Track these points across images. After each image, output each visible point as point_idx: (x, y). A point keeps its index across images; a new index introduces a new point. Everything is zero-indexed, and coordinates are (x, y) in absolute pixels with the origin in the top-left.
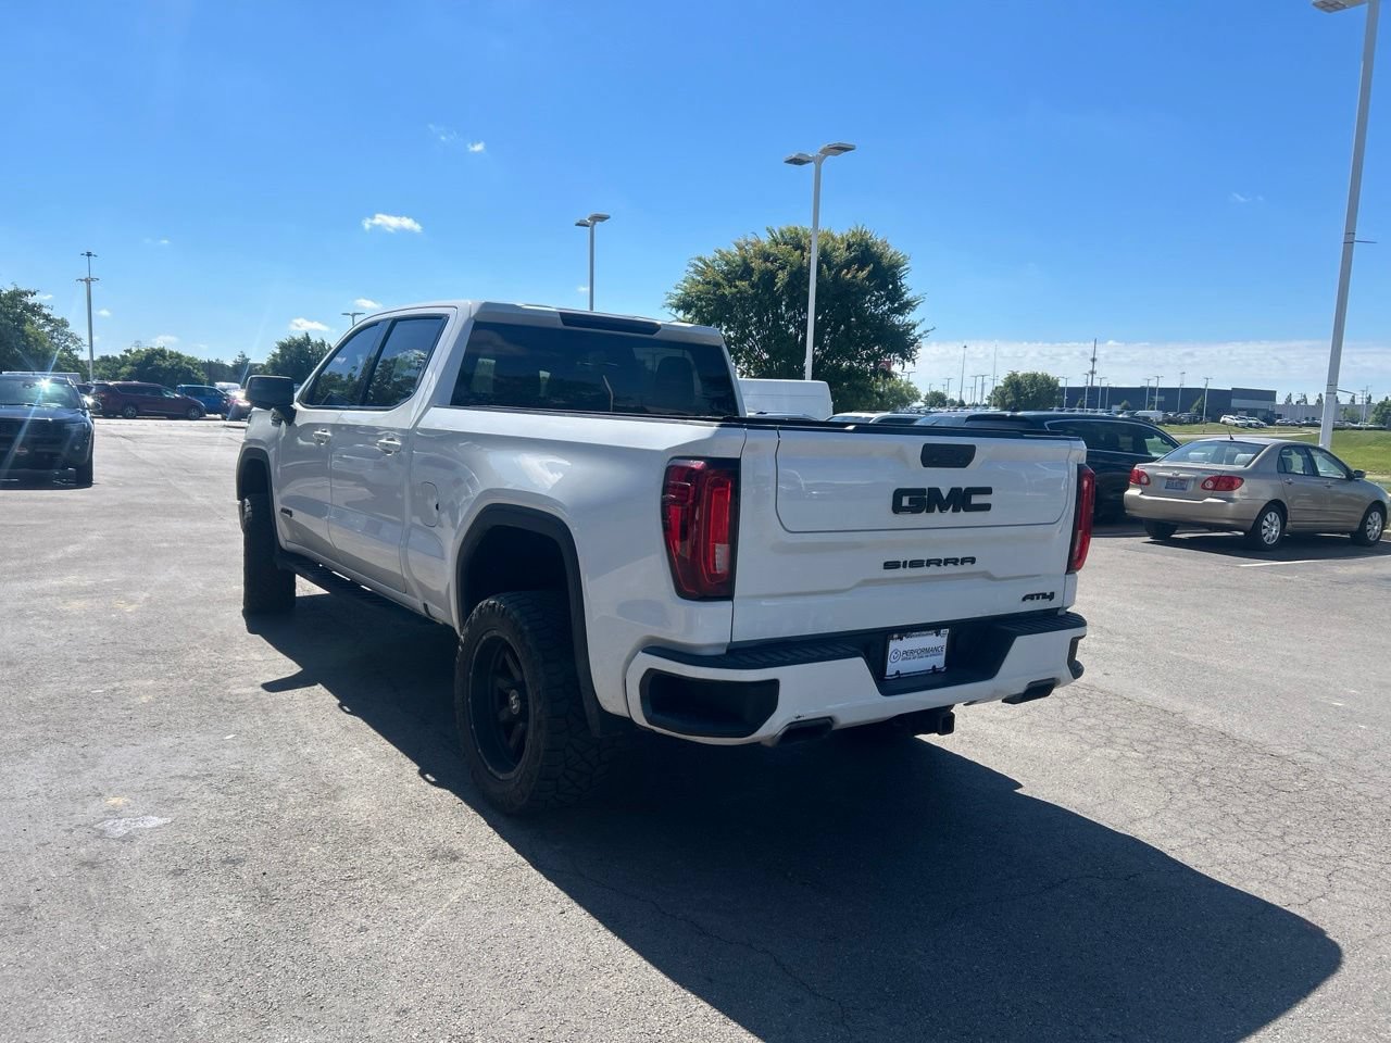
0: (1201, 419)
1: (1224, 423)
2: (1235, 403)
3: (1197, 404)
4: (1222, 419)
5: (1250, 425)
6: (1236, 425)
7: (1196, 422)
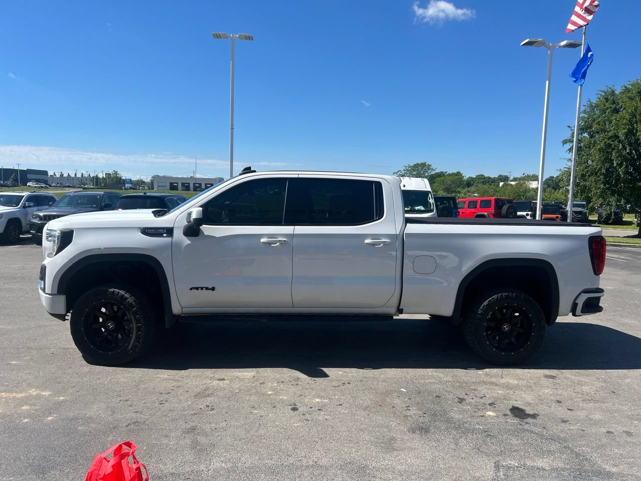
0: (18, 184)
1: (29, 186)
2: (29, 176)
3: (12, 177)
4: (28, 184)
5: (42, 187)
6: (36, 187)
7: (15, 186)
